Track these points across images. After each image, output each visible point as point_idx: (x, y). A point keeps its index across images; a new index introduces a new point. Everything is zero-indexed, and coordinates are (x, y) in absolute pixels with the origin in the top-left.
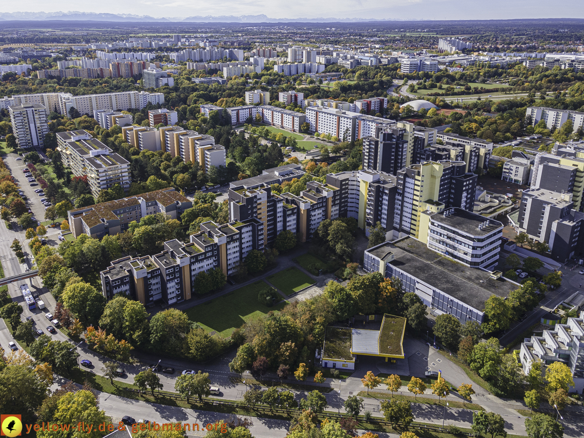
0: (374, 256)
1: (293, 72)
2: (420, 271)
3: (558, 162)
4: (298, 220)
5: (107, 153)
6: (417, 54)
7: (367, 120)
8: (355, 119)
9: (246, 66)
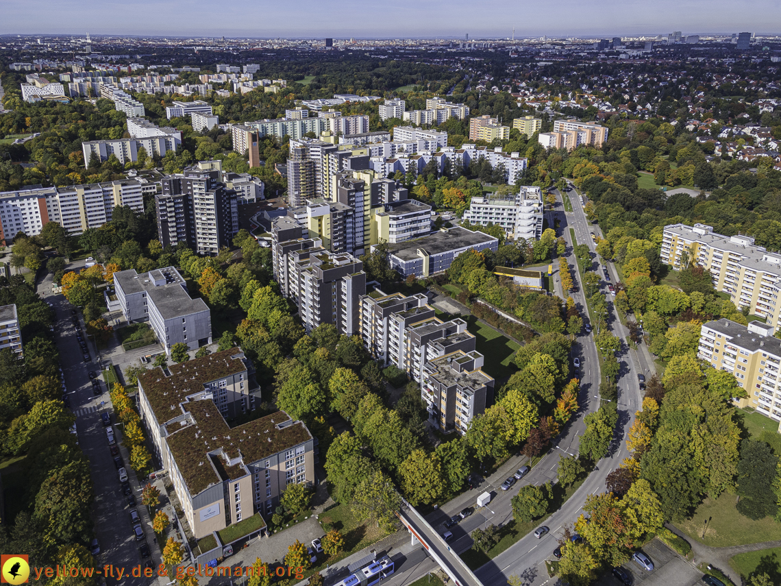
0: (414, 260)
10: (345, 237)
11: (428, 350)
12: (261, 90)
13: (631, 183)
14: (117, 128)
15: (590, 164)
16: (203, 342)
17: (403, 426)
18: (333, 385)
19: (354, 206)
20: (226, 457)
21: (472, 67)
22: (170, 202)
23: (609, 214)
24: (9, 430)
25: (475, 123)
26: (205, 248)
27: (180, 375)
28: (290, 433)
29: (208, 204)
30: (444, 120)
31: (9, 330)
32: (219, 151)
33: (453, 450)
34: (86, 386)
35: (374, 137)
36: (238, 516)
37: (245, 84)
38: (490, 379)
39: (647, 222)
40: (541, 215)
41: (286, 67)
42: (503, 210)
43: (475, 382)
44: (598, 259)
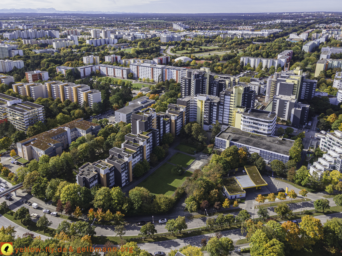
0: (221, 139)
1: (99, 44)
2: (248, 142)
3: (285, 81)
4: (170, 126)
5: (21, 102)
6: (164, 32)
7: (170, 69)
8: (162, 68)
9: (68, 41)
10: (211, 115)
19: (223, 102)
22: (184, 80)
31: (91, 97)
36: (25, 157)
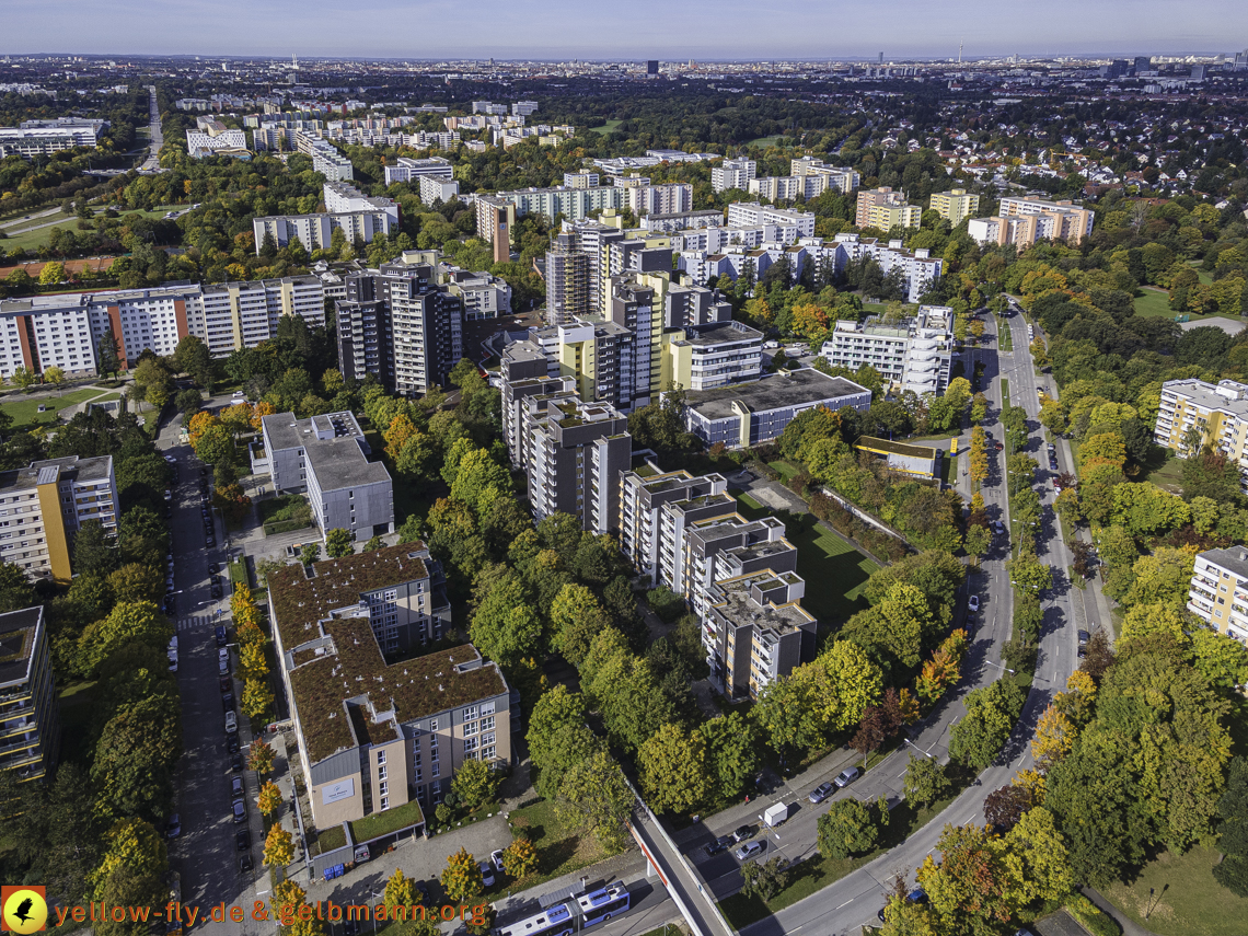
8: (89, 307)
10: (618, 378)
11: (717, 566)
12: (534, 141)
13: (1120, 308)
14: (310, 197)
15: (1053, 273)
16: (380, 529)
17: (655, 684)
18: (557, 609)
19: (634, 329)
20: (370, 707)
21: (880, 107)
22: (356, 312)
23: (1070, 357)
24: (80, 640)
25: (866, 199)
26: (408, 386)
27: (328, 577)
28: (474, 681)
29: (412, 318)
30: (816, 193)
31: (98, 493)
32: (453, 236)
33: (730, 730)
34: (202, 584)
35: (697, 219)
36: (383, 801)
37: (510, 131)
38: (811, 619)
39: (1136, 374)
40: (947, 355)
41: (579, 106)
42: (888, 343)
43: (784, 622)
44: (1042, 432)
